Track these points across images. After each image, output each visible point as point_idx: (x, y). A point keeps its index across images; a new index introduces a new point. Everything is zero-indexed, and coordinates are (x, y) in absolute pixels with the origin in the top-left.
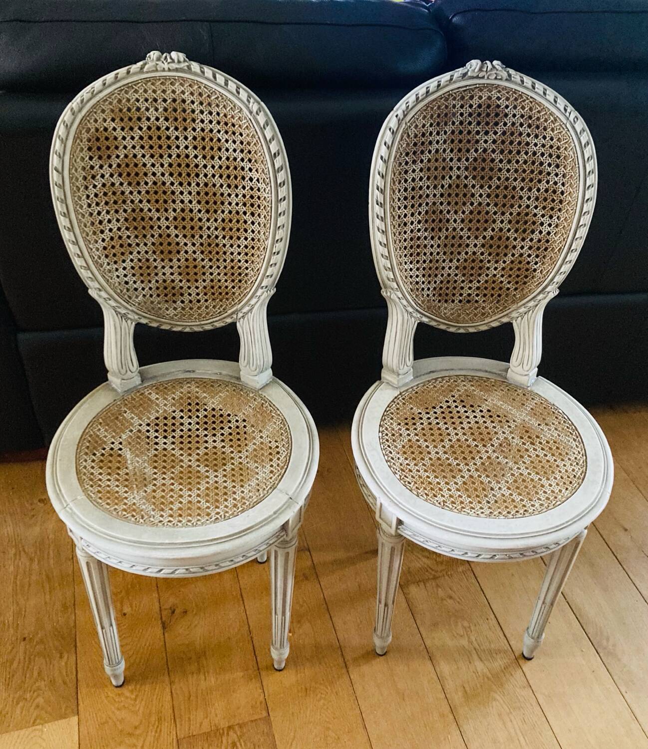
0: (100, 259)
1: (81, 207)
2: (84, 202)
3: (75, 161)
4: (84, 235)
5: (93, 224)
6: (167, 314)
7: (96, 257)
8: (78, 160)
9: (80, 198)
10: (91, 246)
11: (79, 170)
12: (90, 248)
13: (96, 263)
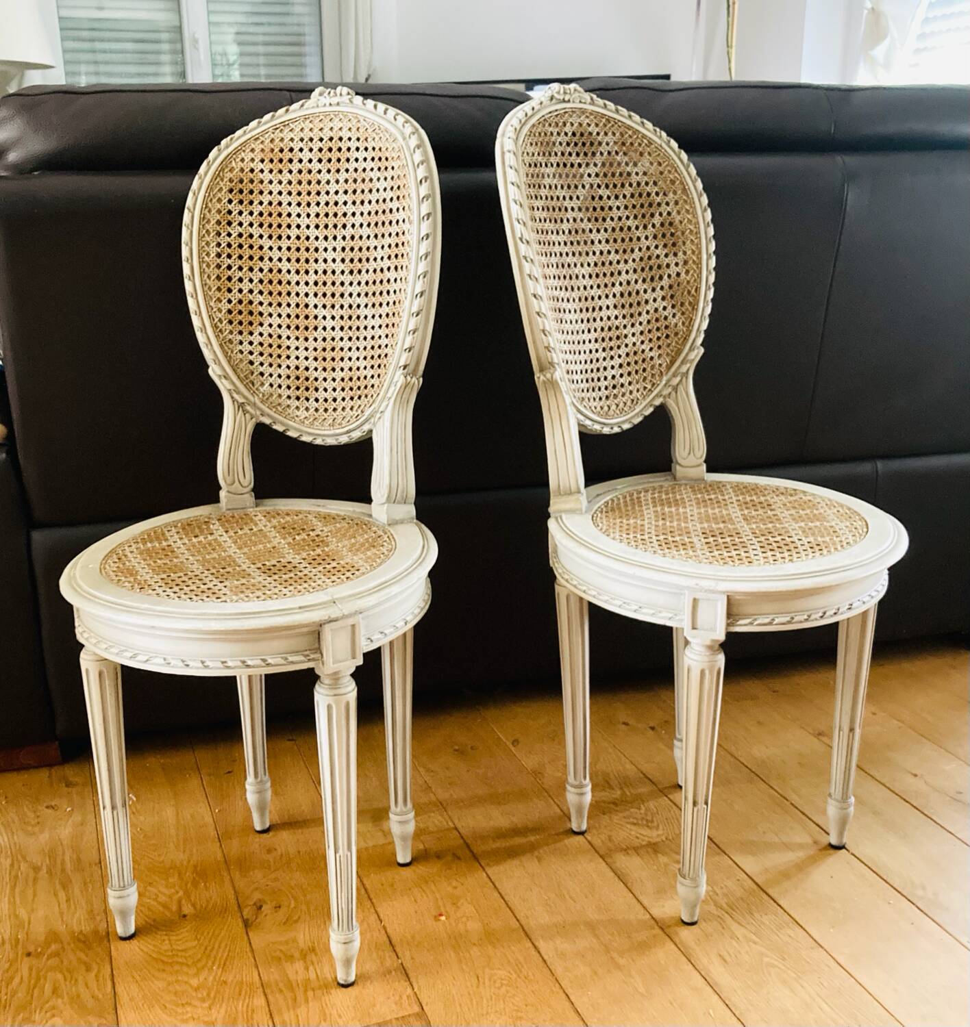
0: (221, 323)
1: (208, 254)
2: (213, 250)
3: (211, 200)
4: (206, 289)
5: (219, 278)
6: (297, 416)
7: (216, 320)
8: (214, 200)
9: (208, 244)
10: (212, 304)
11: (213, 211)
12: (211, 306)
13: (215, 327)
